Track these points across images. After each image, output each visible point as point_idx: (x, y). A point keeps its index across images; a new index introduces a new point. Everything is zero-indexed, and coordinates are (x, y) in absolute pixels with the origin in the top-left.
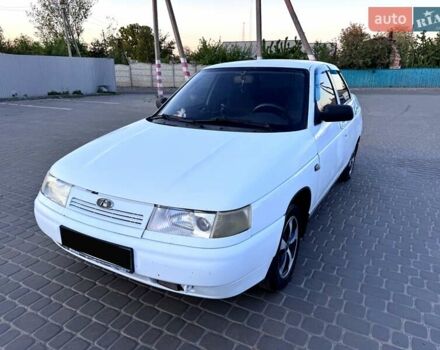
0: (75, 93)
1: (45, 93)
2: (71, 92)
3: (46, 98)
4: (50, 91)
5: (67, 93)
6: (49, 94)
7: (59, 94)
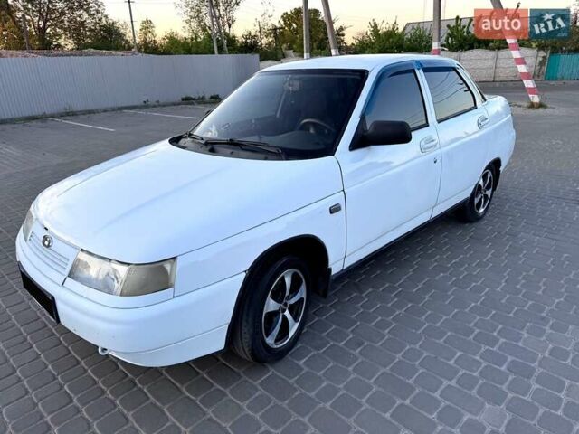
0: (212, 97)
1: (179, 99)
2: (208, 96)
3: (179, 104)
4: (184, 96)
5: (203, 98)
6: (183, 99)
7: (194, 99)
